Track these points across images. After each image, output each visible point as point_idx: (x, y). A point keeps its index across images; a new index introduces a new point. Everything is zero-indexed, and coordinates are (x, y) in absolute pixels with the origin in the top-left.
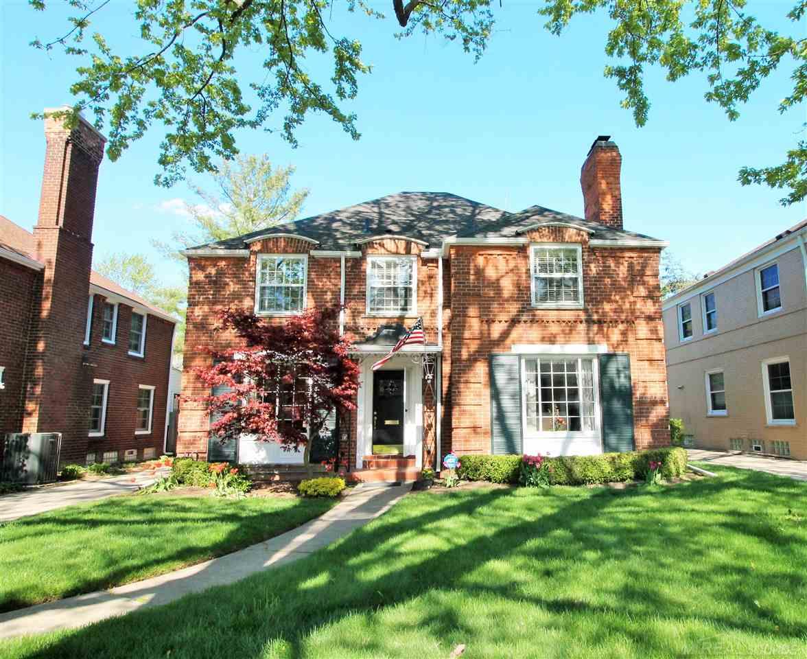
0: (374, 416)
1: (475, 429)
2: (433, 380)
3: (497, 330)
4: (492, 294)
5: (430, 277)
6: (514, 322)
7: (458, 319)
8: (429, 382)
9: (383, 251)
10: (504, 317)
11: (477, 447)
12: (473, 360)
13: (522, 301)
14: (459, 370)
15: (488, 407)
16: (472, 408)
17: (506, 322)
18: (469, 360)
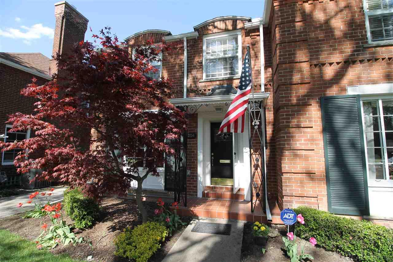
0: (212, 156)
1: (310, 174)
2: (260, 126)
3: (329, 72)
4: (321, 36)
5: (253, 44)
6: (348, 63)
7: (284, 66)
8: (256, 127)
9: (215, 30)
10: (337, 58)
11: (311, 193)
12: (303, 104)
13: (355, 40)
14: (286, 115)
15: (322, 152)
16: (304, 153)
17: (338, 63)
18: (298, 105)
